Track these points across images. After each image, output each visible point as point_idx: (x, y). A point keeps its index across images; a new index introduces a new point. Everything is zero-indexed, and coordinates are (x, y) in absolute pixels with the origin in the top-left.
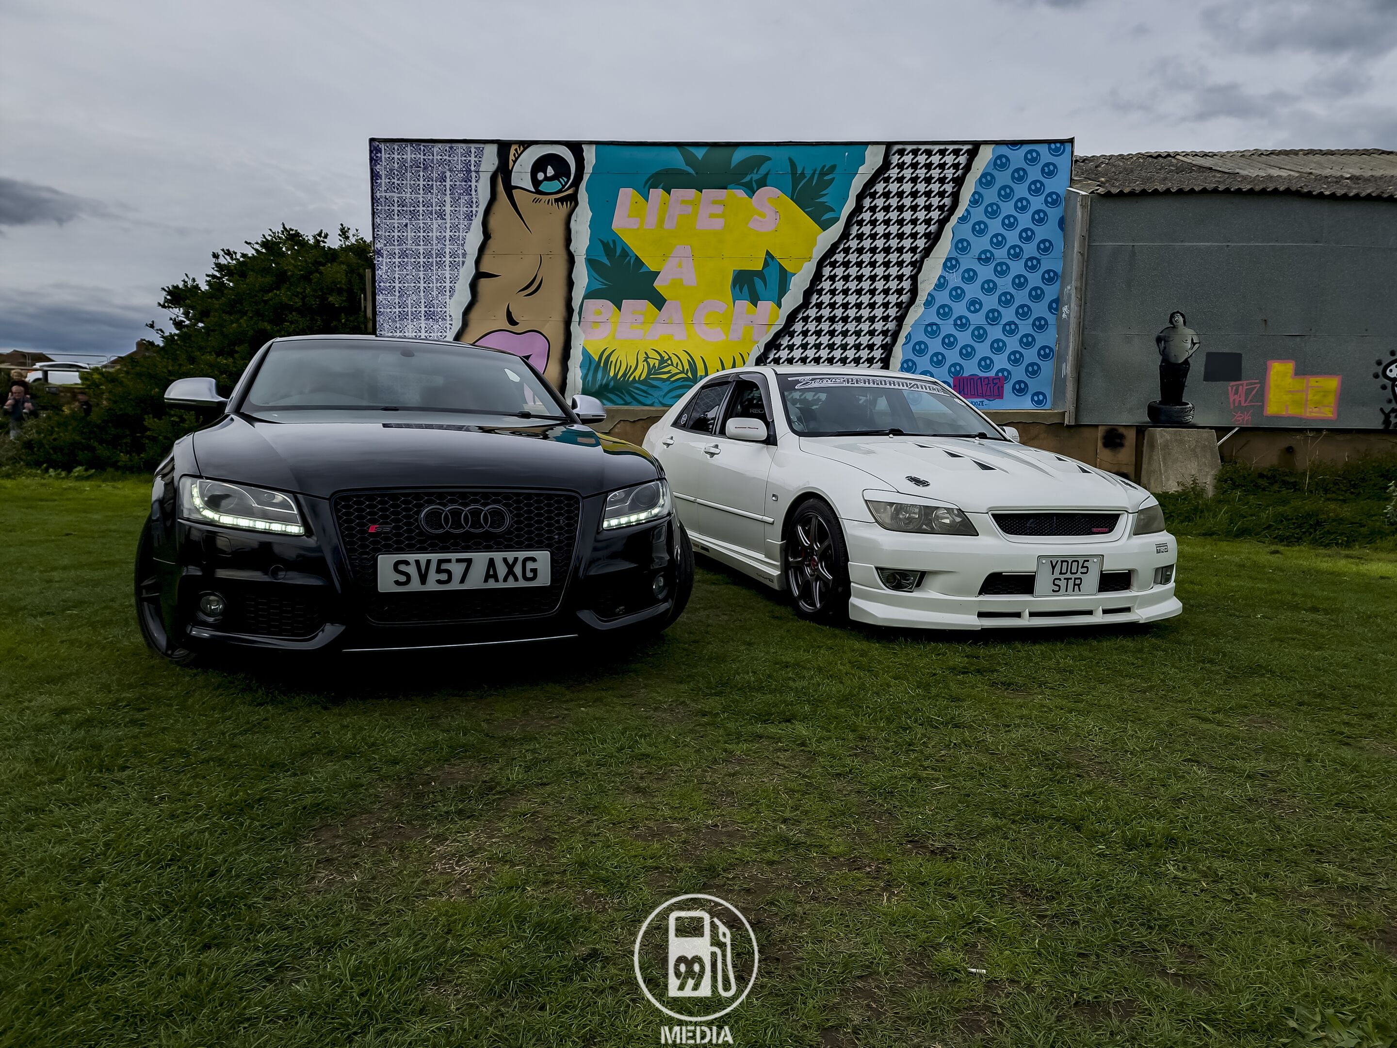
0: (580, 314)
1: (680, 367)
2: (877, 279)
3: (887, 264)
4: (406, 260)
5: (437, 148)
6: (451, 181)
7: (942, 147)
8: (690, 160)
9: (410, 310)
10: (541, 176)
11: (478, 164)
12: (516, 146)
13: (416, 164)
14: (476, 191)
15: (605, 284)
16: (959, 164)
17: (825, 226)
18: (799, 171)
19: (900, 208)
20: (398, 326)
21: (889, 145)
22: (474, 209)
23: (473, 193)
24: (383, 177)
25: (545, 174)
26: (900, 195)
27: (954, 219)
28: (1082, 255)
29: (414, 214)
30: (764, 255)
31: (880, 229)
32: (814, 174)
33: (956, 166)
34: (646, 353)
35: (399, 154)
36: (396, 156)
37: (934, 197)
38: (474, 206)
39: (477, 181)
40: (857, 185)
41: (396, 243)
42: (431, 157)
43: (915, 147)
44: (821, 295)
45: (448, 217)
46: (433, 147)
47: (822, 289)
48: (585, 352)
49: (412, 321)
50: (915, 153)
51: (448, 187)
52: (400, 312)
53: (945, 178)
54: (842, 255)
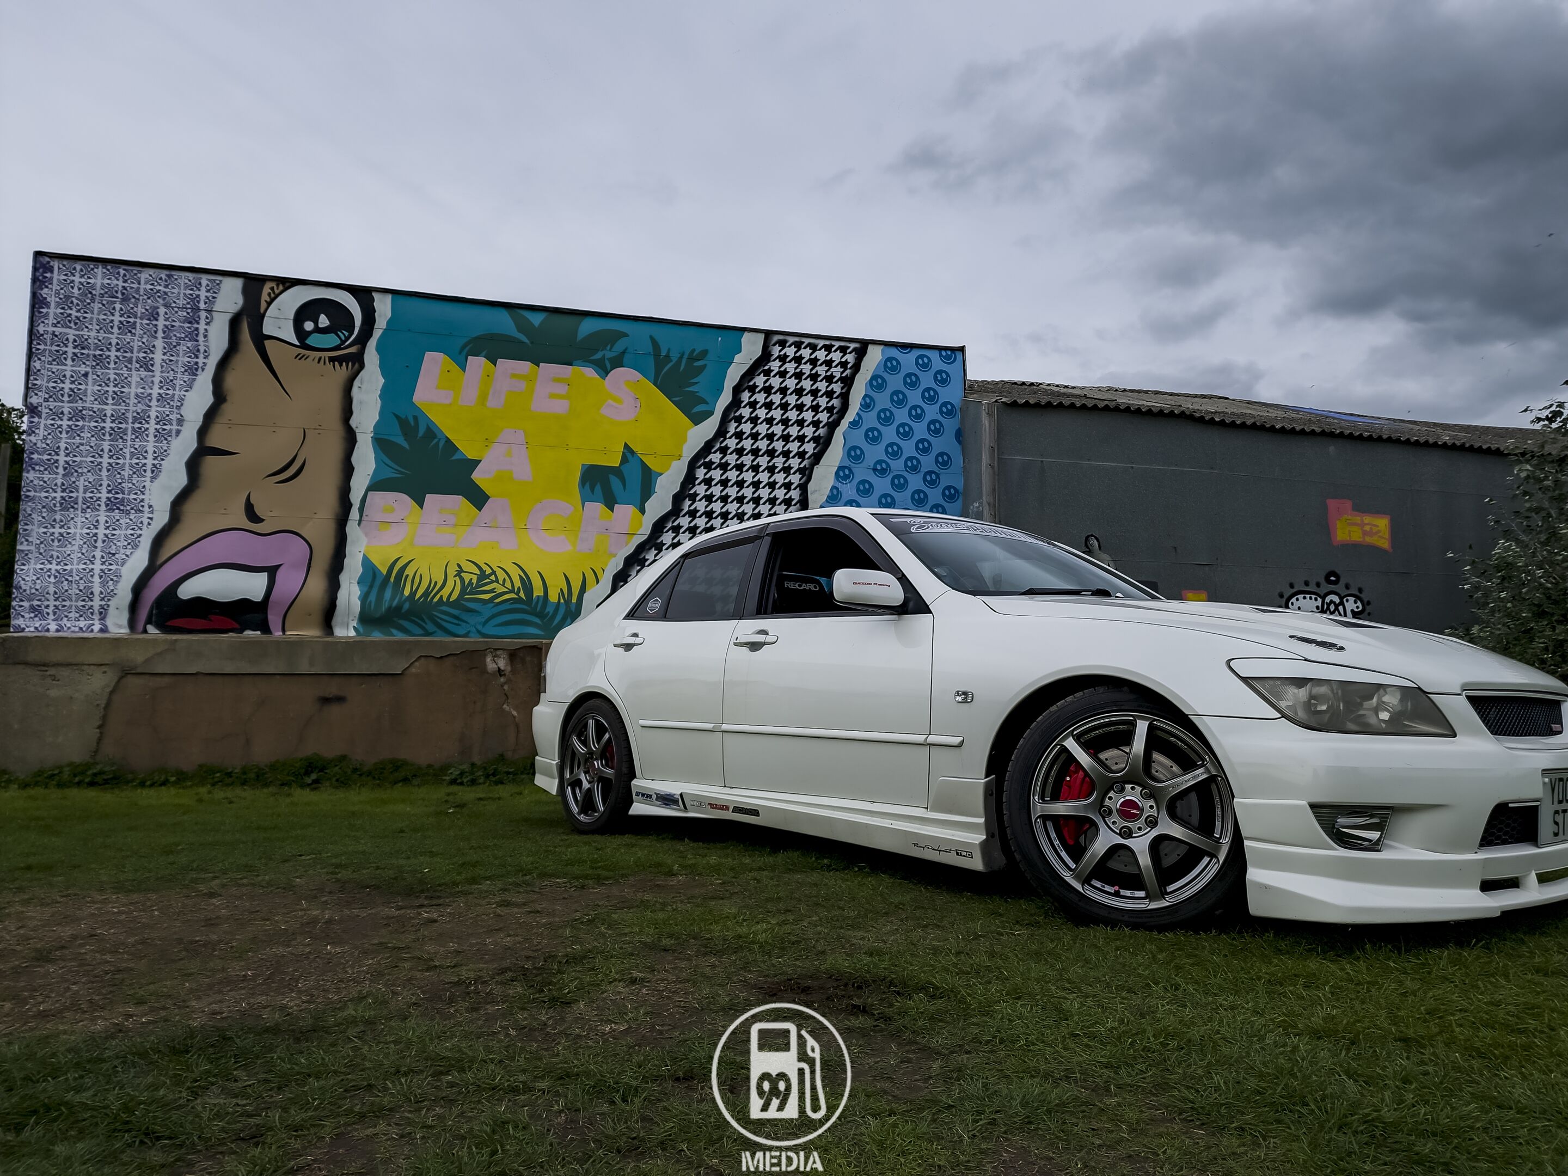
0: (361, 510)
1: (508, 585)
2: (761, 486)
3: (771, 470)
4: (80, 423)
5: (145, 275)
6: (166, 320)
7: (827, 342)
8: (523, 326)
9: (81, 495)
10: (309, 326)
11: (210, 301)
12: (273, 284)
13: (110, 292)
14: (205, 336)
15: (401, 473)
16: (846, 363)
17: (697, 419)
18: (664, 353)
19: (784, 407)
20: (58, 517)
21: (768, 334)
22: (201, 361)
23: (201, 338)
24: (53, 305)
25: (316, 323)
26: (783, 391)
27: (845, 423)
28: (993, 467)
29: (100, 361)
30: (621, 448)
31: (762, 429)
32: (681, 357)
33: (844, 365)
34: (459, 565)
35: (82, 276)
36: (77, 279)
37: (822, 396)
38: (201, 356)
39: (208, 324)
40: (733, 375)
41: (66, 398)
42: (135, 286)
43: (797, 339)
44: (694, 501)
45: (157, 368)
46: (140, 272)
47: (696, 494)
48: (366, 562)
49: (84, 511)
50: (798, 345)
51: (160, 327)
52: (63, 498)
53: (832, 377)
54: (718, 455)
